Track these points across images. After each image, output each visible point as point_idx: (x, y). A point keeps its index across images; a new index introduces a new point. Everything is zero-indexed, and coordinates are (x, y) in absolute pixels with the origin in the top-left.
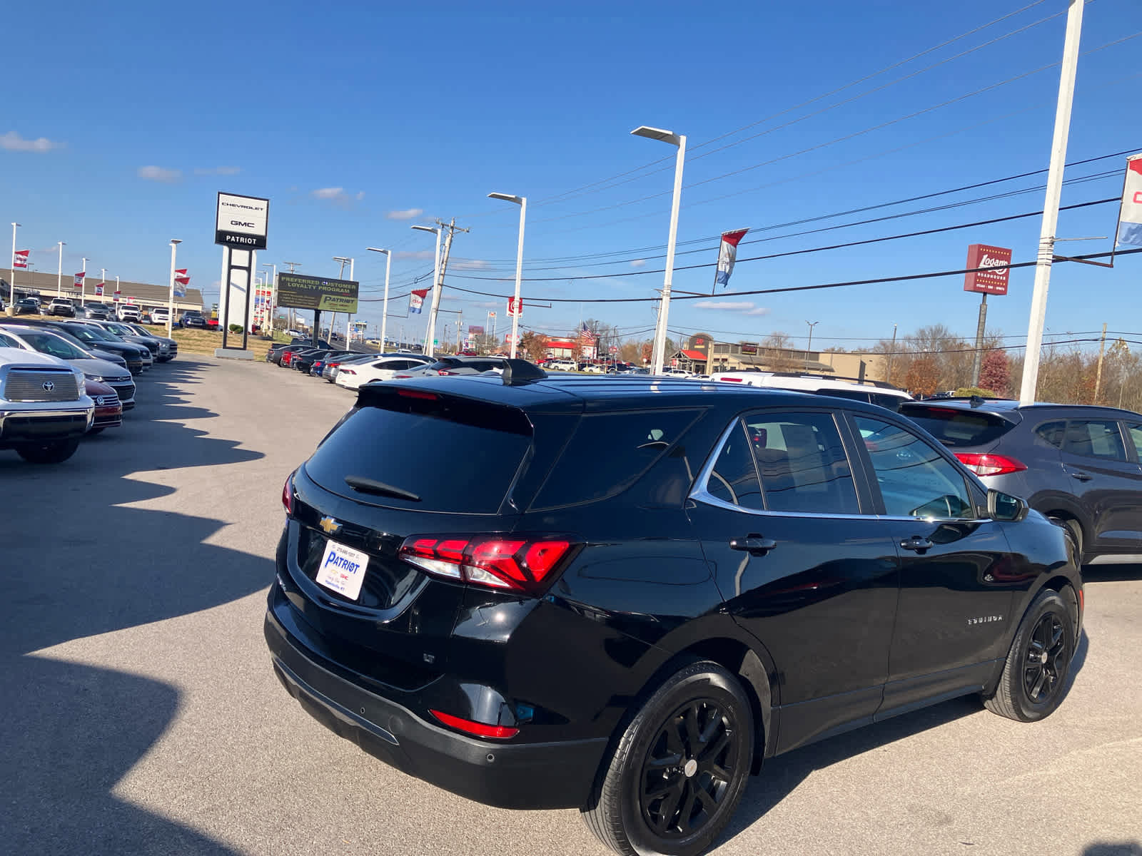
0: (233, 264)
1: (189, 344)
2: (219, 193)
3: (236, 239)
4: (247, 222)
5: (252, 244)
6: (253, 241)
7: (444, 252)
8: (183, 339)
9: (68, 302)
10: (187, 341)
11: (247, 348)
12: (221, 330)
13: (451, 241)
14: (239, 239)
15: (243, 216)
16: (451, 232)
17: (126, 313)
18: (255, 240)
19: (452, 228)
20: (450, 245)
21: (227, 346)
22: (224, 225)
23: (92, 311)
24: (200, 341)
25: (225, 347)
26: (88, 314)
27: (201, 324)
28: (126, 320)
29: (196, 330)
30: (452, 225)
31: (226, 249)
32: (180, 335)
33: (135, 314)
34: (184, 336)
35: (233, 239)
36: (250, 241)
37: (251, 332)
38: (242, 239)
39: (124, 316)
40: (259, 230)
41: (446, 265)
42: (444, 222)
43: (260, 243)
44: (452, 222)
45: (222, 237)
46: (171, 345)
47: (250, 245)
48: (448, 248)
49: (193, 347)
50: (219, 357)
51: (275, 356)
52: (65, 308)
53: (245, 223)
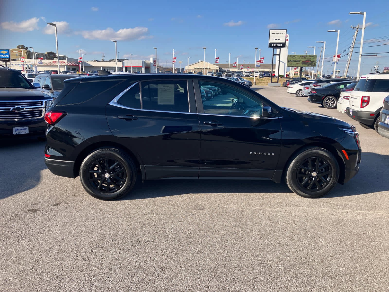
0: (274, 54)
1: (264, 83)
2: (270, 30)
3: (275, 45)
4: (279, 39)
5: (281, 46)
6: (281, 45)
7: (354, 39)
8: (263, 81)
9: (230, 72)
10: (264, 82)
11: (279, 82)
12: (276, 77)
13: (357, 34)
14: (276, 45)
15: (278, 36)
16: (357, 30)
17: (246, 74)
18: (282, 44)
19: (358, 28)
20: (356, 35)
21: (272, 82)
22: (272, 41)
23: (236, 74)
24: (268, 81)
25: (271, 82)
26: (235, 75)
27: (269, 76)
28: (246, 76)
29: (267, 78)
30: (358, 27)
31: (272, 49)
32: (262, 80)
33: (249, 74)
34: (263, 80)
35: (274, 45)
36: (280, 45)
37: (286, 77)
38: (277, 45)
39: (245, 75)
40: (283, 41)
41: (354, 44)
42: (354, 27)
43: (284, 45)
44: (358, 26)
45: (271, 45)
46: (250, 83)
47: (280, 46)
48: (355, 37)
49: (265, 83)
50: (269, 86)
51: (285, 84)
52: (229, 74)
53: (278, 39)
